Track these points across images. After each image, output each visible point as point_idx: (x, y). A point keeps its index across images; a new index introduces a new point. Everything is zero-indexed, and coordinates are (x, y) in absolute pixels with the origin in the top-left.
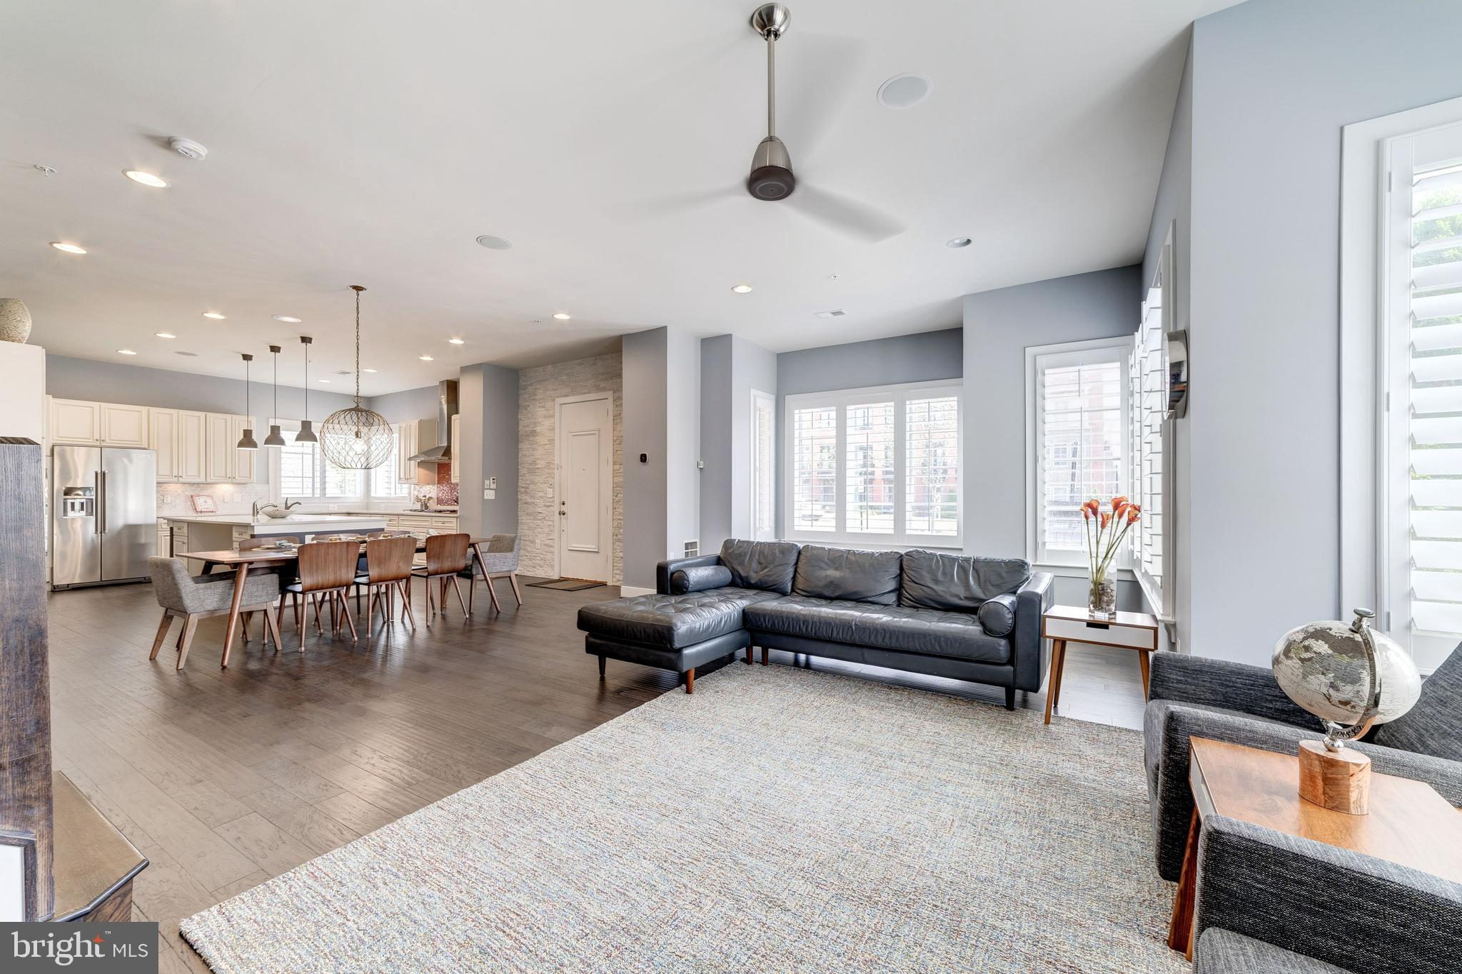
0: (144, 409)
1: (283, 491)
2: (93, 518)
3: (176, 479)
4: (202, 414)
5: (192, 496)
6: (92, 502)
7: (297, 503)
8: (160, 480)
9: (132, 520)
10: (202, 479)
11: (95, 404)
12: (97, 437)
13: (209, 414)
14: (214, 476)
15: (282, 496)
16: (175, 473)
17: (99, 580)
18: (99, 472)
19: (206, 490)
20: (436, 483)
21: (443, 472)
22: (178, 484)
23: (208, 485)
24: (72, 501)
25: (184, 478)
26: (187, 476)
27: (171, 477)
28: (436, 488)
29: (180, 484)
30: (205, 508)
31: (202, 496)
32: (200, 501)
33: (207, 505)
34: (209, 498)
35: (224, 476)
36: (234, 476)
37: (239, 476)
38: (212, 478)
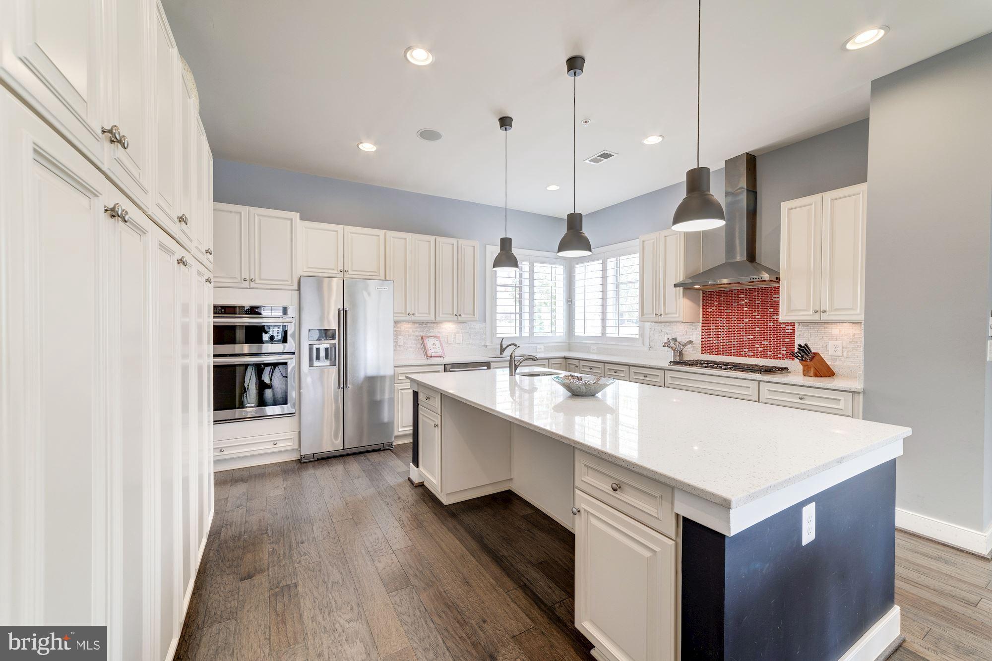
0: (381, 233)
2: (335, 369)
3: (408, 318)
4: (431, 238)
5: (422, 338)
6: (335, 348)
7: (513, 344)
8: (397, 319)
9: (371, 372)
10: (432, 318)
11: (339, 228)
12: (341, 268)
13: (439, 239)
14: (443, 314)
15: (498, 335)
16: (408, 311)
17: (342, 448)
18: (341, 309)
19: (433, 329)
20: (701, 321)
21: (717, 303)
22: (409, 324)
23: (435, 324)
24: (318, 346)
25: (416, 315)
26: (418, 313)
27: (405, 315)
28: (700, 328)
29: (411, 323)
30: (435, 352)
31: (431, 338)
32: (430, 343)
33: (436, 348)
34: (438, 340)
35: (451, 313)
36: (460, 313)
37: (464, 313)
38: (440, 315)
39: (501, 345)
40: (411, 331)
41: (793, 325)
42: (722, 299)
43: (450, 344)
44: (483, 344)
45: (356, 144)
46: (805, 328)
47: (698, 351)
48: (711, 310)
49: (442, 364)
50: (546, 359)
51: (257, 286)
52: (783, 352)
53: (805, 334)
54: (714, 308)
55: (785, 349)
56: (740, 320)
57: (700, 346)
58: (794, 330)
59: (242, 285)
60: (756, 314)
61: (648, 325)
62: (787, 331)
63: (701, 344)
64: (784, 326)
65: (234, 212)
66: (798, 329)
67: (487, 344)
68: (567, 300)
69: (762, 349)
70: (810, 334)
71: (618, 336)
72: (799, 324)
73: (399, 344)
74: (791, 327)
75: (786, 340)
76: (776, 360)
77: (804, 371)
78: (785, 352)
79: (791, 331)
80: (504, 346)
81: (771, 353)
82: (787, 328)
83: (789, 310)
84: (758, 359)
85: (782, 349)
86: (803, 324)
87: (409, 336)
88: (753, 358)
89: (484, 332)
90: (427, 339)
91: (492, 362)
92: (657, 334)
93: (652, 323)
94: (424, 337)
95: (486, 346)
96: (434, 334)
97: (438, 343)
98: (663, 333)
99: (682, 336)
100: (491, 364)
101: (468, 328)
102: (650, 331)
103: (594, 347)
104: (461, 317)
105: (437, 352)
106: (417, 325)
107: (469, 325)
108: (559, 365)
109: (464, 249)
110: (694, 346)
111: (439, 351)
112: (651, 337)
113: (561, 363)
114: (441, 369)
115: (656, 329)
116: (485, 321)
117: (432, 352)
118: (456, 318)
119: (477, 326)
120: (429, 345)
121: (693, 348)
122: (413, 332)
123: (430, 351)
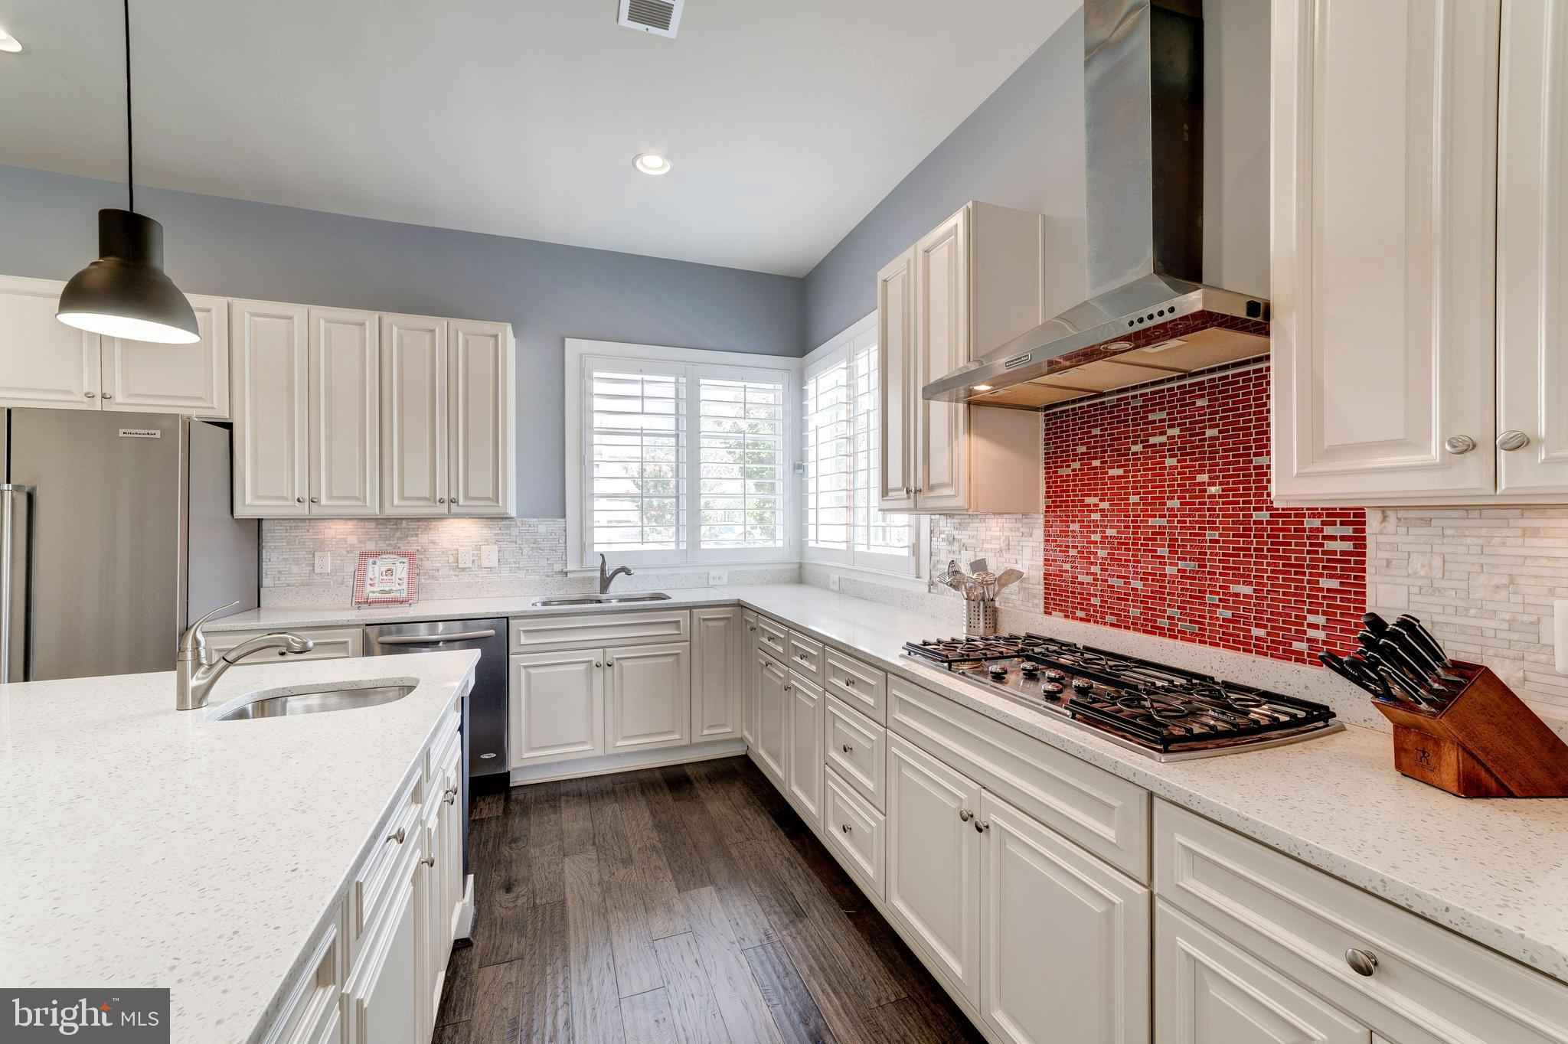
1: (600, 535)
4: (369, 317)
7: (625, 570)
13: (389, 317)
14: (404, 499)
15: (596, 548)
16: (299, 494)
20: (1043, 508)
21: (1084, 449)
22: (350, 522)
23: (423, 524)
25: (322, 502)
26: (330, 497)
27: (292, 503)
28: (1039, 533)
30: (383, 592)
31: (382, 556)
32: (375, 570)
33: (391, 581)
34: (406, 560)
35: (428, 496)
36: (453, 495)
37: (467, 497)
38: (396, 501)
39: (603, 570)
40: (352, 540)
41: (1355, 518)
42: (1096, 431)
43: (464, 569)
44: (558, 567)
46: (1412, 530)
47: (1037, 605)
48: (1069, 471)
49: (358, 626)
50: (686, 608)
52: (1311, 633)
53: (1417, 563)
54: (1077, 465)
55: (1320, 620)
56: (1154, 502)
57: (1042, 587)
58: (1360, 541)
60: (1204, 478)
61: (925, 520)
62: (1330, 545)
63: (1042, 581)
64: (1316, 523)
66: (1381, 539)
67: (569, 568)
69: (1228, 614)
70: (1437, 562)
71: (867, 551)
72: (1385, 518)
74: (1349, 531)
75: (1326, 583)
76: (1285, 664)
77: (1399, 750)
78: (1320, 635)
79: (1348, 546)
80: (609, 574)
81: (1261, 633)
82: (1328, 530)
83: (1318, 449)
84: (1214, 649)
85: (1312, 618)
86: (1402, 514)
87: (348, 552)
88: (1197, 646)
89: (560, 541)
90: (371, 560)
91: (515, 618)
92: (946, 547)
93: (933, 517)
94: (365, 555)
95: (566, 573)
96: (404, 548)
97: (401, 570)
98: (956, 544)
99: (995, 556)
100: (511, 621)
101: (515, 532)
102: (931, 537)
103: (835, 577)
104: (458, 505)
105: (389, 592)
106: (372, 525)
107: (519, 524)
108: (722, 623)
109: (466, 342)
110: (1025, 589)
111: (399, 588)
112: (933, 554)
113: (729, 618)
114: (353, 638)
115: (944, 533)
116: (564, 516)
117: (372, 592)
118: (443, 509)
119: (543, 527)
120: (370, 575)
121: (1021, 594)
122: (360, 542)
123: (369, 588)
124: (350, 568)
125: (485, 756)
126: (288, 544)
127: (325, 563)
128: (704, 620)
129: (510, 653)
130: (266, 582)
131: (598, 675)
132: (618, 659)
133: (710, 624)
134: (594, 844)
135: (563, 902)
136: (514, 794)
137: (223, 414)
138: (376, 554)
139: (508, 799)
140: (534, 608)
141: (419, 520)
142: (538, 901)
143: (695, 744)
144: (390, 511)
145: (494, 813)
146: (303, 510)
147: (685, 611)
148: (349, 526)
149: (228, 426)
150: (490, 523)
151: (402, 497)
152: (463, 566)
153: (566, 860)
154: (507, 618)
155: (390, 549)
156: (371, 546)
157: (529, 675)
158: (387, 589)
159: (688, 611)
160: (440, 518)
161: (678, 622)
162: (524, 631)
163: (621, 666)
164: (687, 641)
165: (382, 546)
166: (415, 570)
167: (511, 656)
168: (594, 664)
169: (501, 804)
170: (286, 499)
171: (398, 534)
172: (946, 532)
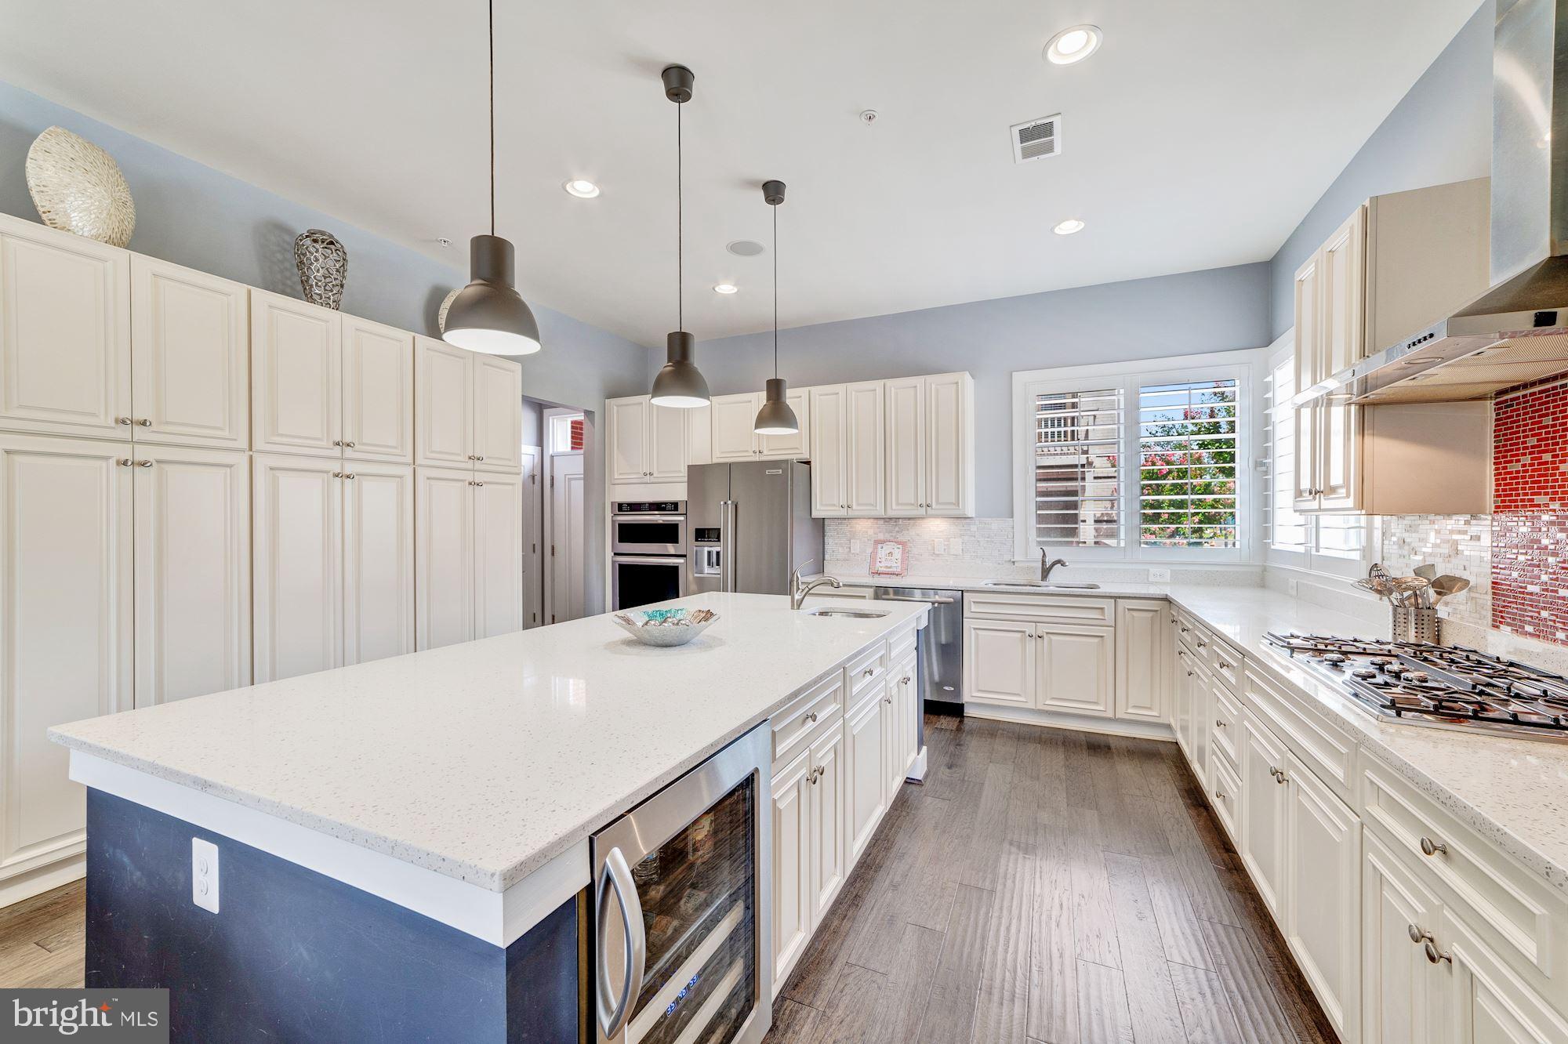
0: (804, 391)
4: (878, 385)
5: (876, 544)
10: (880, 511)
11: (753, 396)
12: (754, 448)
13: (890, 382)
16: (842, 502)
18: (729, 503)
19: (908, 530)
20: (1492, 508)
21: (1535, 441)
22: (869, 520)
23: (912, 522)
24: (710, 549)
25: (854, 507)
26: (858, 505)
27: (838, 509)
28: (1487, 536)
29: (872, 520)
30: (887, 567)
31: (888, 543)
32: (882, 552)
33: (891, 560)
34: (900, 546)
35: (913, 502)
36: (929, 502)
37: (938, 503)
38: (894, 507)
39: (1044, 562)
40: (871, 532)
43: (938, 555)
44: (1007, 557)
45: (712, 286)
47: (1485, 618)
48: (1519, 467)
49: (871, 587)
50: (1111, 597)
51: (656, 480)
54: (1527, 460)
57: (1490, 598)
59: (644, 480)
61: (1378, 521)
63: (1490, 591)
65: (634, 404)
67: (1016, 559)
68: (1256, 462)
73: (852, 551)
80: (1048, 565)
87: (868, 540)
89: (1009, 537)
90: (880, 546)
91: (967, 591)
92: (1396, 551)
93: (1385, 518)
94: (877, 542)
95: (1014, 562)
96: (900, 539)
97: (898, 553)
98: (1406, 547)
99: (1444, 561)
100: (964, 594)
101: (974, 528)
102: (1383, 540)
103: (1293, 581)
104: (932, 509)
105: (890, 567)
106: (882, 522)
107: (977, 522)
108: (1150, 614)
109: (937, 391)
110: (1472, 598)
111: (896, 565)
112: (1385, 559)
113: (1156, 611)
114: (870, 592)
115: (1395, 535)
116: (1012, 517)
117: (880, 567)
118: (922, 511)
119: (995, 525)
120: (879, 555)
121: (1469, 604)
122: (875, 534)
123: (878, 564)
124: (869, 550)
125: (946, 688)
126: (838, 534)
127: (856, 547)
128: (1129, 609)
129: (964, 616)
130: (827, 557)
131: (1031, 645)
132: (1047, 633)
133: (1135, 614)
134: (1014, 762)
135: (983, 784)
136: (965, 719)
137: (805, 456)
138: (883, 542)
139: (961, 722)
140: (987, 586)
141: (909, 519)
142: (966, 778)
143: (1118, 719)
144: (891, 514)
145: (950, 727)
146: (843, 513)
147: (1110, 600)
148: (869, 523)
149: (808, 463)
150: (955, 521)
151: (898, 504)
152: (938, 553)
153: (991, 764)
154: (962, 591)
155: (892, 539)
156: (881, 537)
157: (977, 636)
158: (889, 565)
159: (1113, 600)
160: (922, 518)
161: (1102, 609)
162: (974, 602)
163: (1051, 640)
164: (1111, 626)
165: (888, 536)
166: (905, 552)
167: (964, 620)
168: (1027, 635)
169: (956, 724)
170: (834, 505)
171: (897, 529)
172: (1397, 535)
